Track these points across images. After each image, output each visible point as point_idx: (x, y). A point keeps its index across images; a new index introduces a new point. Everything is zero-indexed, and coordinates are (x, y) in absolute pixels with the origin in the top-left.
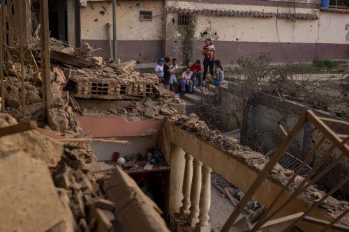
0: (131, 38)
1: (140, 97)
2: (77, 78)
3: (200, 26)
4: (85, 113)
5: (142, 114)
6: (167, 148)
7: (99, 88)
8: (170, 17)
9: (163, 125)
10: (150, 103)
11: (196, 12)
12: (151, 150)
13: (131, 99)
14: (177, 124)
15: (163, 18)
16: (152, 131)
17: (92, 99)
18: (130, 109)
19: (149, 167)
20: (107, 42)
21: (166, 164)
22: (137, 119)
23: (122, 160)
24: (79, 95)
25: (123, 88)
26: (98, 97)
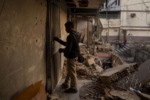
0: (112, 35)
1: (108, 51)
2: (99, 47)
3: (128, 33)
4: (99, 53)
5: (109, 53)
6: (112, 59)
7: (102, 49)
8: (121, 31)
9: (112, 55)
10: (110, 52)
11: (127, 30)
12: (110, 60)
13: (107, 51)
14: (114, 55)
15: (119, 31)
16: (110, 56)
17: (101, 51)
18: (107, 53)
19: (109, 62)
20: (107, 36)
21: (112, 62)
22: (107, 54)
23: (105, 61)
24: (99, 50)
25: (106, 49)
26: (102, 50)
